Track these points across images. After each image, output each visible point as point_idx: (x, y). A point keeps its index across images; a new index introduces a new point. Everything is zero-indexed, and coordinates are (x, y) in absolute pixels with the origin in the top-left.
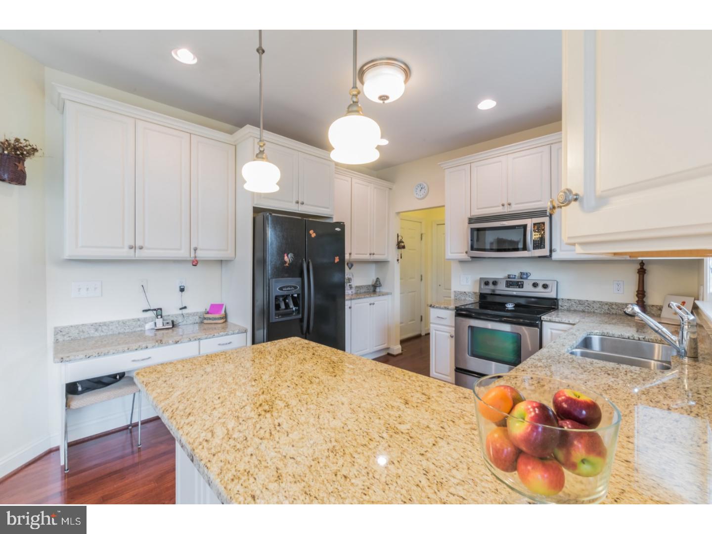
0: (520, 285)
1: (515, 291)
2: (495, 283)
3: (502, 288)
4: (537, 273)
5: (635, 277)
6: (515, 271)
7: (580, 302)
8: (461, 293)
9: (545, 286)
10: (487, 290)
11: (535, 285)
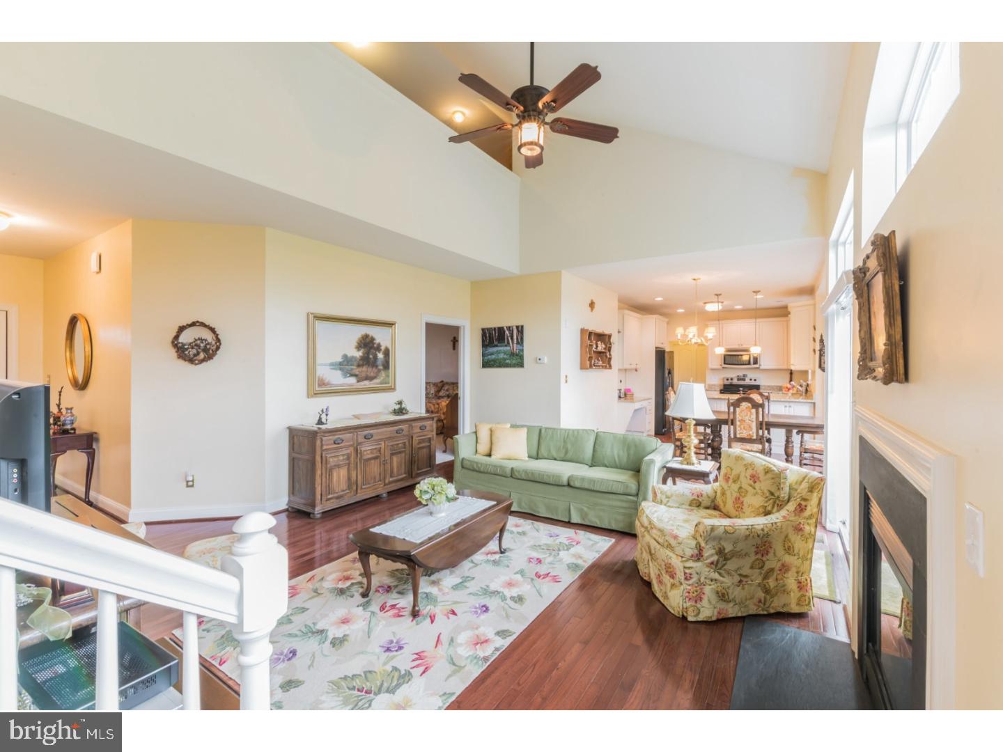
0: (744, 380)
1: (742, 383)
2: (732, 379)
3: (735, 382)
4: (751, 375)
5: (789, 376)
6: (741, 374)
7: (769, 386)
8: (713, 385)
9: (755, 380)
10: (727, 383)
11: (751, 380)
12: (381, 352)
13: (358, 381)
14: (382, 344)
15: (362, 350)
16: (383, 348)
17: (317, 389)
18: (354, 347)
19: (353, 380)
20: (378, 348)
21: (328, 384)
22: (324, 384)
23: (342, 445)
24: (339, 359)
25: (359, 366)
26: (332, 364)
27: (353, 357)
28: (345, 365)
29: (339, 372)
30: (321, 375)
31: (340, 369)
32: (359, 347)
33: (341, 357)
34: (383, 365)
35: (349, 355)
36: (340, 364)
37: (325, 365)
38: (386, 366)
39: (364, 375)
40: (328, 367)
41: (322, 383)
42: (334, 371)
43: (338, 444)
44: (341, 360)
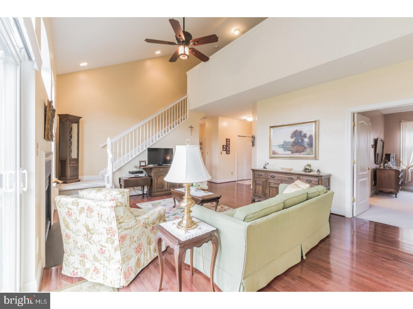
12: (307, 138)
13: (292, 153)
14: (307, 133)
15: (294, 138)
16: (308, 136)
17: (272, 155)
18: (290, 137)
19: (289, 152)
20: (305, 136)
21: (277, 154)
22: (275, 153)
23: (261, 177)
24: (282, 143)
25: (293, 146)
26: (279, 146)
27: (289, 142)
28: (285, 146)
29: (282, 149)
30: (274, 150)
31: (283, 148)
32: (292, 137)
33: (283, 142)
34: (308, 144)
35: (287, 141)
36: (283, 145)
37: (276, 146)
38: (311, 145)
39: (295, 150)
40: (277, 147)
41: (274, 153)
42: (280, 148)
43: (260, 176)
44: (283, 144)
